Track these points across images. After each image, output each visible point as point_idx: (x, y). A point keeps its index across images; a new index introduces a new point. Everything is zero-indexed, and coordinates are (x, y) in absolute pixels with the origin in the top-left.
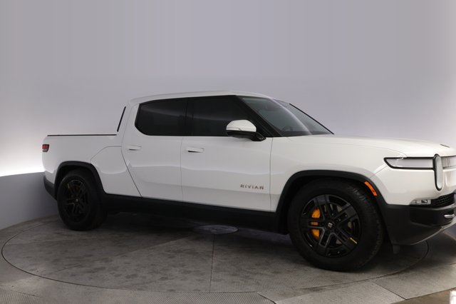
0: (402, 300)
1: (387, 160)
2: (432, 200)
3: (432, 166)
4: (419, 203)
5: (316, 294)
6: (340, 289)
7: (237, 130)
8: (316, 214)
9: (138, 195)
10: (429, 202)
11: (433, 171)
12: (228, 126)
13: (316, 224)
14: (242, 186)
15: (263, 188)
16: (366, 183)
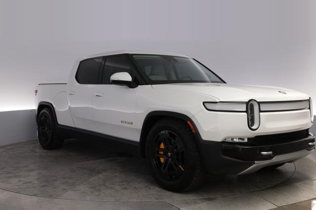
0: (276, 207)
1: (206, 104)
2: (249, 139)
3: (245, 110)
4: (229, 140)
7: (117, 79)
8: (162, 146)
9: (73, 126)
10: (246, 140)
11: (245, 114)
12: (111, 77)
13: (162, 153)
14: (122, 122)
15: (132, 123)
16: (188, 122)
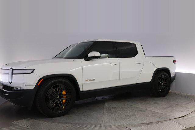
5: (149, 126)
6: (158, 124)
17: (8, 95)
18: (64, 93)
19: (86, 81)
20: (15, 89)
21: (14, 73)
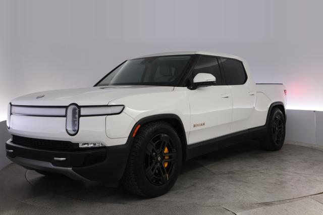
17: (65, 159)
18: (166, 150)
19: (194, 126)
20: (80, 146)
21: (82, 113)
